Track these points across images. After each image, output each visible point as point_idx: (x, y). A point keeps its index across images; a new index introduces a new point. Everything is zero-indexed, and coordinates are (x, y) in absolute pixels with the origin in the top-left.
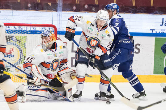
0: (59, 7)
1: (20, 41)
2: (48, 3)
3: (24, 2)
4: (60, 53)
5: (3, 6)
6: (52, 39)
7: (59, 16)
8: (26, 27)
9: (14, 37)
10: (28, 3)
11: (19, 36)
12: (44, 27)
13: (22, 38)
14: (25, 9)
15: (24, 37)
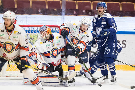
0: (63, 12)
1: (33, 38)
2: (55, 9)
3: (36, 8)
4: (57, 42)
5: (19, 11)
6: (49, 32)
7: (63, 19)
8: (37, 28)
9: (28, 35)
10: (38, 9)
11: (32, 35)
12: (51, 28)
13: (35, 36)
14: (36, 14)
15: (36, 36)
